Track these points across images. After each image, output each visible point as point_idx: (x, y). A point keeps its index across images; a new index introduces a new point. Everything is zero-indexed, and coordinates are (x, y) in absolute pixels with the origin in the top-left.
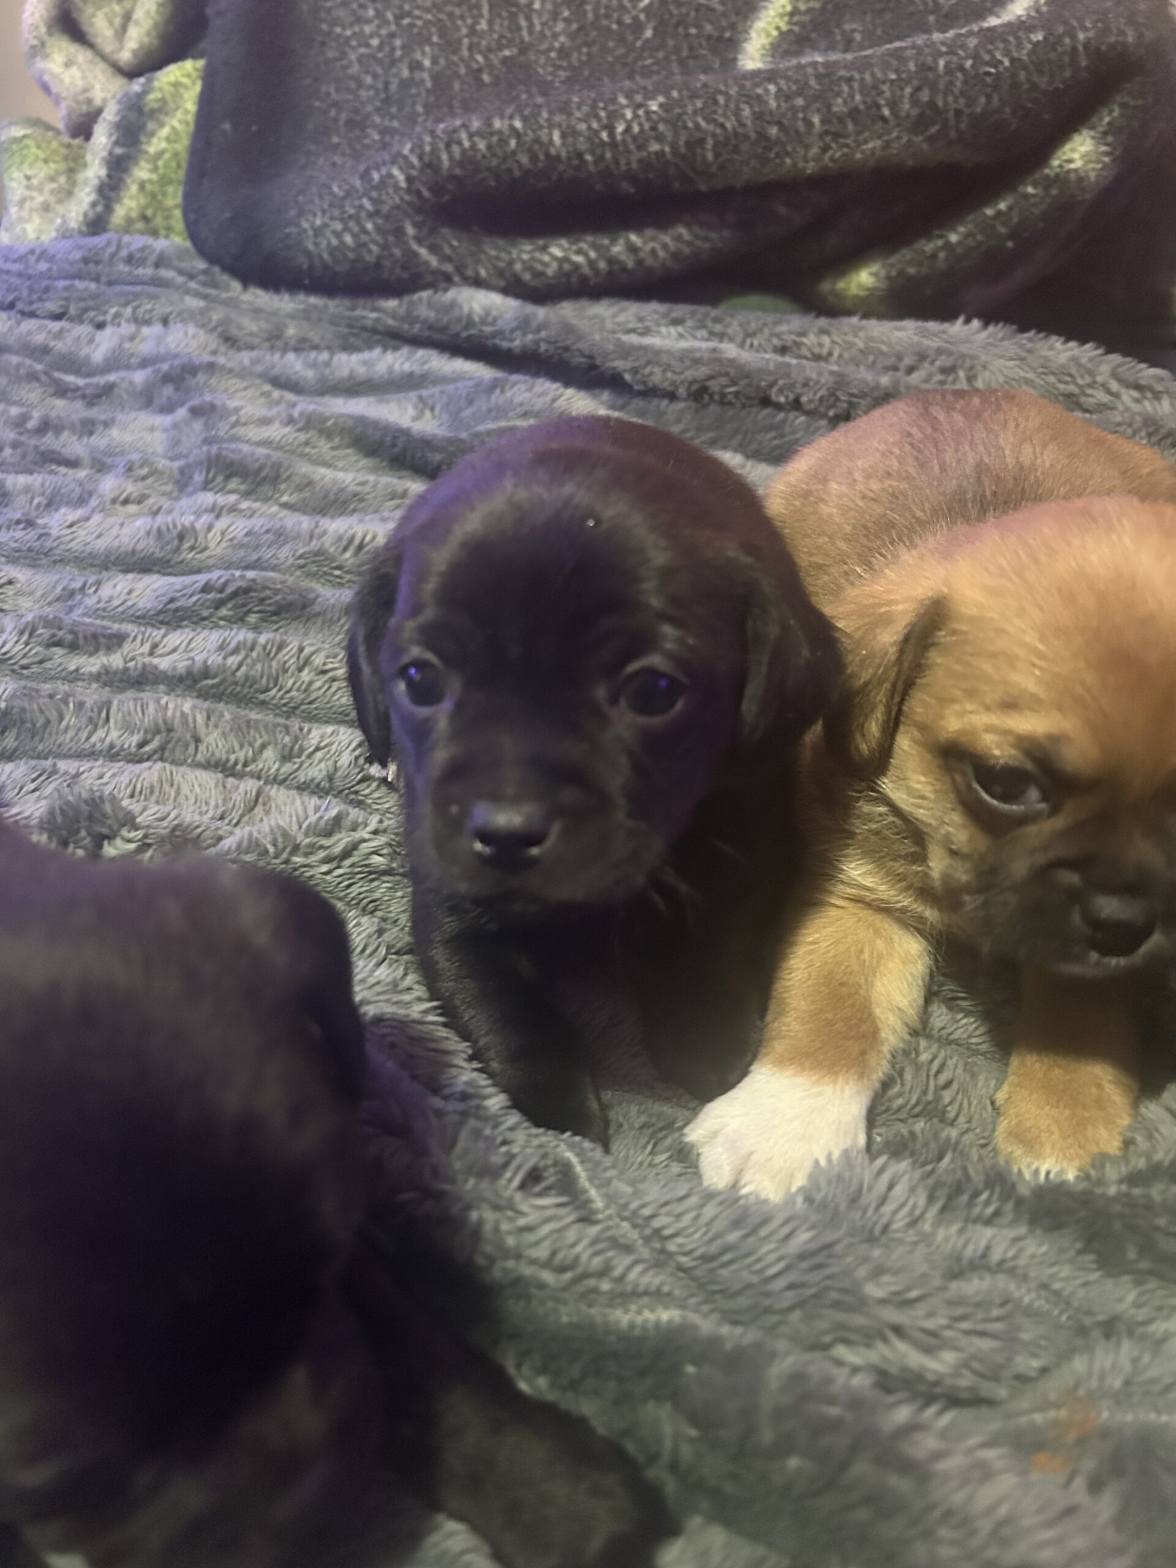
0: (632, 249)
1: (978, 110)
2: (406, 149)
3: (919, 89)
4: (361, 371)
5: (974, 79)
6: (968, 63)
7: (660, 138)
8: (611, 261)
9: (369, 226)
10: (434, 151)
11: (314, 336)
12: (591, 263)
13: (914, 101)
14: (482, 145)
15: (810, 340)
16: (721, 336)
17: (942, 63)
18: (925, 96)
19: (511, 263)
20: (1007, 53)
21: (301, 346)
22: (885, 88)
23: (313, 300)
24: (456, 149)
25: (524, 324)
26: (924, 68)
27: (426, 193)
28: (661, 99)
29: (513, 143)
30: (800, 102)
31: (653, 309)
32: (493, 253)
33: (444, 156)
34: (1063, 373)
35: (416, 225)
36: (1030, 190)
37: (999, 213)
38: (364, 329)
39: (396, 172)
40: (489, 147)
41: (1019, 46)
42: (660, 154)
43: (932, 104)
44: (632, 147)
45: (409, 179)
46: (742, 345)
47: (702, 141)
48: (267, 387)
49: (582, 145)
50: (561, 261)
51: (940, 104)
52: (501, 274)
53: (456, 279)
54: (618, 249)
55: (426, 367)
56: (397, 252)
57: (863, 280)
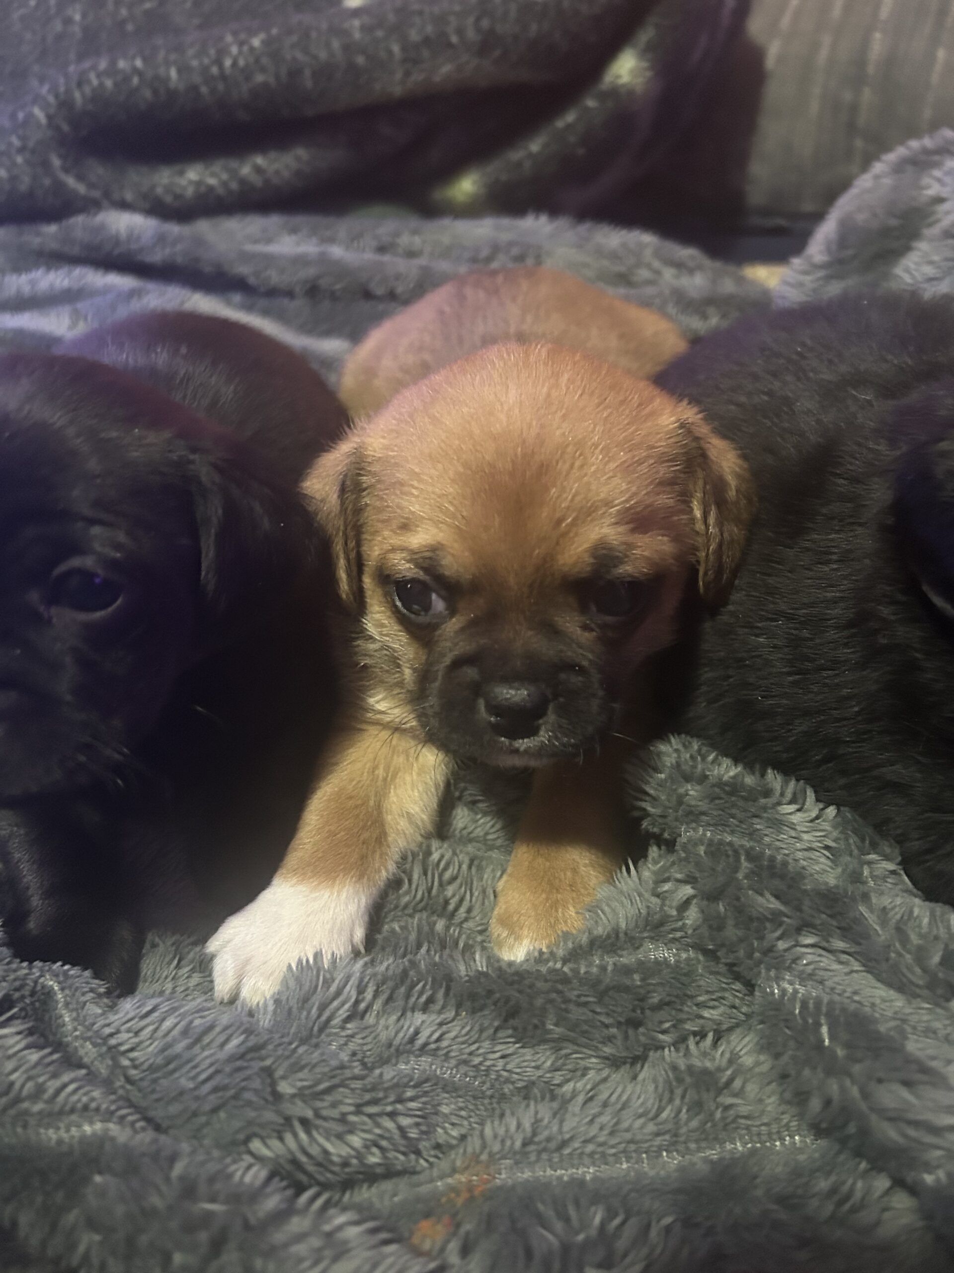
0: (258, 170)
1: (532, 35)
5: (527, 7)
7: (263, 70)
8: (243, 182)
10: (68, 91)
12: (224, 184)
13: (478, 30)
14: (109, 83)
15: (403, 240)
16: (331, 241)
19: (153, 187)
22: (451, 19)
24: (87, 89)
25: (161, 239)
27: (66, 128)
29: (135, 80)
30: (380, 33)
31: (274, 221)
32: (135, 179)
33: (77, 95)
35: (60, 156)
36: (590, 103)
37: (567, 125)
38: (32, 251)
39: (37, 111)
40: (116, 84)
43: (492, 31)
44: (240, 78)
45: (49, 117)
47: (300, 72)
49: (197, 79)
50: (198, 183)
51: (499, 31)
52: (145, 197)
53: (105, 203)
54: (246, 170)
55: (83, 282)
56: (48, 182)
57: (466, 188)
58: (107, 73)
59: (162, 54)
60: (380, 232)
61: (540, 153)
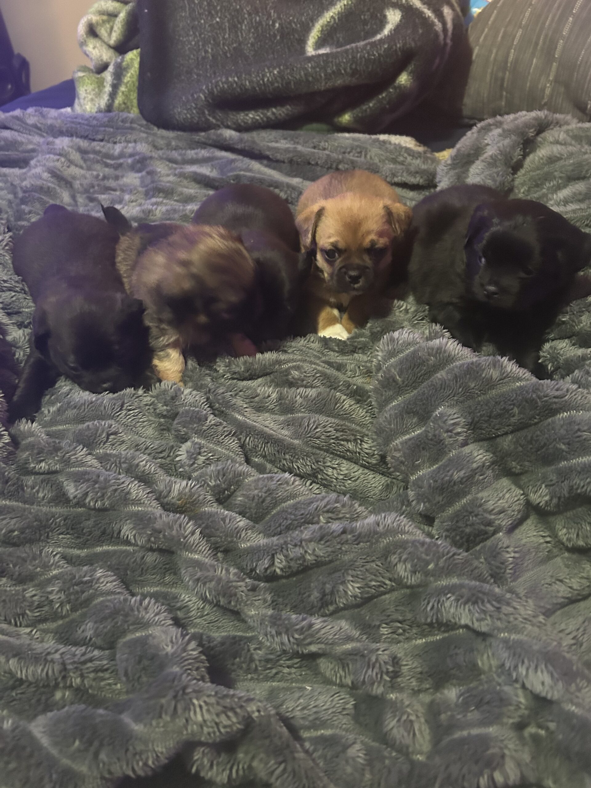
0: (273, 113)
1: (370, 70)
2: (204, 87)
3: (351, 64)
4: (195, 156)
5: (368, 60)
6: (366, 55)
7: (277, 82)
8: (268, 118)
9: (194, 112)
10: (212, 89)
11: (180, 144)
12: (261, 118)
13: (351, 68)
14: (226, 86)
15: (322, 144)
16: (298, 143)
17: (359, 55)
18: (354, 67)
19: (237, 120)
20: (377, 52)
21: (176, 149)
22: (342, 64)
23: (179, 133)
24: (218, 88)
25: (240, 140)
26: (353, 57)
27: (210, 101)
28: (278, 69)
29: (235, 85)
31: (279, 133)
32: (232, 117)
33: (215, 90)
35: (208, 111)
36: (391, 90)
37: (383, 97)
38: (195, 142)
39: (201, 95)
40: (228, 87)
41: (381, 49)
42: (278, 87)
43: (356, 69)
44: (270, 85)
45: (205, 97)
46: (303, 146)
47: (290, 83)
48: (167, 163)
49: (255, 85)
50: (252, 119)
51: (358, 68)
52: (234, 123)
53: (221, 126)
54: (269, 114)
55: (214, 154)
56: (203, 119)
57: (346, 118)
58: (225, 83)
59: (244, 76)
60: (314, 140)
61: (373, 106)
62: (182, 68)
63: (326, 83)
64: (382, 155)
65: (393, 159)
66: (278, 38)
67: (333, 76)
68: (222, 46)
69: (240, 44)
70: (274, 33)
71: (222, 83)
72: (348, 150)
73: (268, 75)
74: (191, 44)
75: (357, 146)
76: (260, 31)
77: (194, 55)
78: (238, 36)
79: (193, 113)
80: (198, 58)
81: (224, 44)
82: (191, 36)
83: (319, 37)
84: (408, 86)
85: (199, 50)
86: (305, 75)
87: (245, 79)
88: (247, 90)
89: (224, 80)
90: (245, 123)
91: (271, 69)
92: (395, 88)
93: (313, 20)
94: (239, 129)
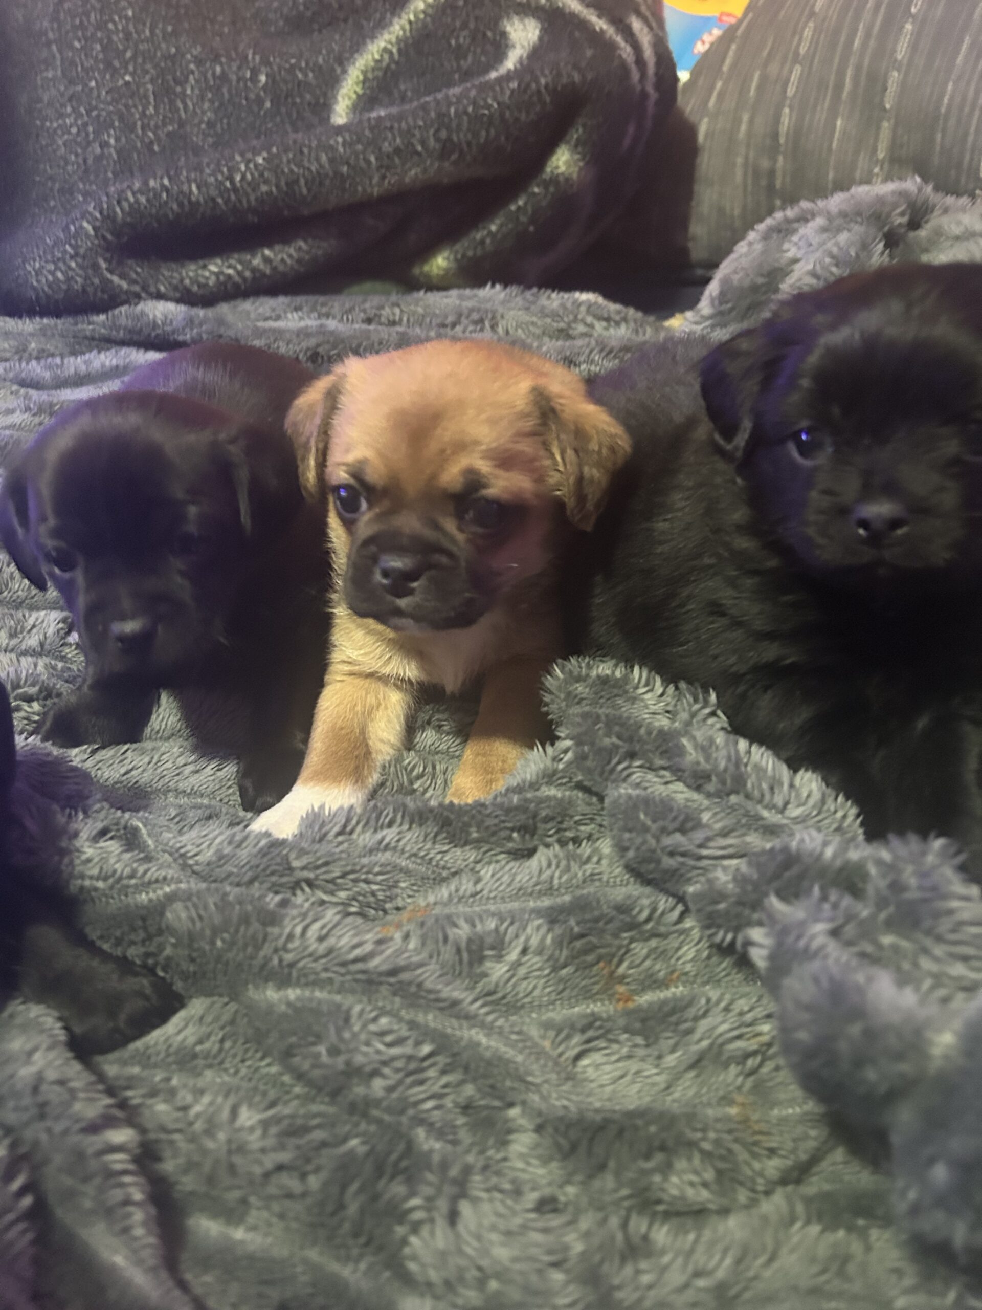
0: (267, 260)
1: (482, 140)
2: (91, 207)
3: (437, 131)
4: (83, 369)
5: (476, 119)
6: (470, 109)
7: (266, 182)
8: (254, 270)
9: (73, 264)
10: (110, 207)
11: (50, 347)
12: (239, 273)
13: (437, 139)
14: (143, 200)
15: (386, 312)
16: (327, 316)
17: (452, 110)
18: (443, 134)
19: (182, 280)
20: (495, 99)
21: (39, 356)
22: (417, 132)
23: (45, 321)
24: (125, 205)
25: (190, 322)
26: (440, 115)
27: (109, 237)
28: (265, 154)
31: (282, 301)
32: (166, 273)
33: (118, 210)
34: (555, 315)
35: (105, 260)
36: (536, 190)
37: (519, 208)
38: (86, 337)
39: (85, 224)
40: (148, 200)
41: (502, 93)
42: (270, 193)
43: (449, 139)
44: (249, 190)
45: (96, 229)
47: (297, 181)
48: (15, 388)
49: (213, 192)
50: (217, 275)
51: (455, 139)
52: (176, 288)
53: (143, 295)
54: (257, 261)
56: (96, 281)
57: (440, 263)
58: (140, 191)
59: (184, 173)
60: (367, 305)
61: (498, 231)
62: (50, 184)
63: (383, 177)
64: (533, 323)
65: (561, 330)
66: (268, 105)
67: (397, 160)
68: (140, 132)
69: (182, 124)
70: (258, 95)
71: (134, 194)
72: (450, 319)
73: (243, 168)
74: (69, 133)
75: (472, 310)
76: (226, 96)
77: (77, 155)
78: (178, 110)
79: (70, 268)
80: (85, 161)
81: (143, 128)
82: (69, 116)
83: (358, 96)
84: (575, 176)
85: (89, 143)
86: (332, 161)
87: (189, 182)
88: (194, 205)
89: (137, 185)
90: (200, 286)
91: (249, 155)
92: (546, 184)
93: (342, 61)
94: (187, 298)
